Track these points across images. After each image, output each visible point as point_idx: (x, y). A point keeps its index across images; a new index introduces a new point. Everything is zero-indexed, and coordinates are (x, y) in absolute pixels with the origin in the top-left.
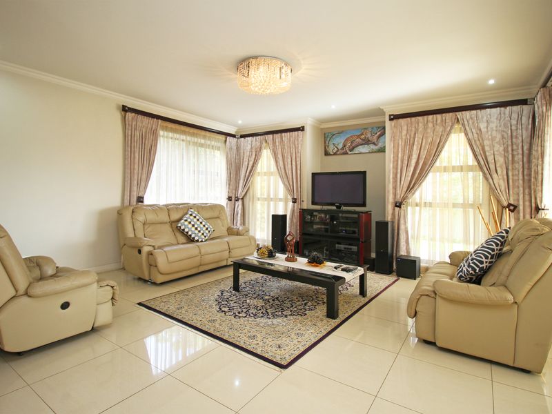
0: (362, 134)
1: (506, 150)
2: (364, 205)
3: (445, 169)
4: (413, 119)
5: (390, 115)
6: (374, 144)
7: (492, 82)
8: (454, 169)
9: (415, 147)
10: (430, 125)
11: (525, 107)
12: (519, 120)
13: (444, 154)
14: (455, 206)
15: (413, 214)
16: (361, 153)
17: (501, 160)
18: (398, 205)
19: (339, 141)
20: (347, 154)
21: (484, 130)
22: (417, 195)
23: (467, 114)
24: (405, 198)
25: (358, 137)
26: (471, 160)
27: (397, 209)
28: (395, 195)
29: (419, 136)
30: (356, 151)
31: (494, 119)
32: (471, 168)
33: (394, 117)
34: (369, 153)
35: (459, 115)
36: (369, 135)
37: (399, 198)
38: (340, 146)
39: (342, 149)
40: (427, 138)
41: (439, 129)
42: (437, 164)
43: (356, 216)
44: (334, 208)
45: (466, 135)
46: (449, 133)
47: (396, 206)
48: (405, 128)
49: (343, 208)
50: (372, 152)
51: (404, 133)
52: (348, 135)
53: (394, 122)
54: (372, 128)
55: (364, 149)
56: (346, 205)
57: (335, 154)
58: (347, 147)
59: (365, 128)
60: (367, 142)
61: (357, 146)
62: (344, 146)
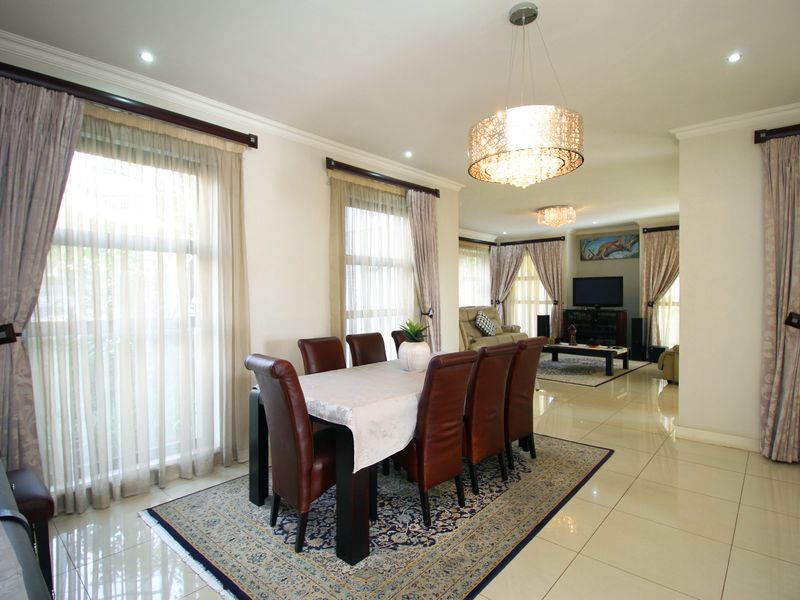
2: (621, 305)
4: (663, 232)
5: (644, 229)
9: (665, 257)
15: (663, 311)
16: (616, 259)
18: (650, 304)
19: (595, 248)
20: (602, 259)
22: (667, 296)
24: (656, 299)
25: (613, 243)
27: (649, 308)
28: (648, 296)
30: (611, 256)
33: (648, 231)
34: (623, 258)
36: (623, 243)
37: (651, 299)
38: (596, 252)
43: (614, 314)
44: (594, 308)
48: (656, 240)
49: (602, 308)
50: (627, 258)
51: (656, 244)
52: (604, 242)
53: (647, 235)
54: (626, 236)
55: (619, 255)
56: (605, 306)
57: (591, 259)
58: (602, 253)
59: (619, 236)
60: (621, 248)
61: (612, 252)
62: (600, 252)
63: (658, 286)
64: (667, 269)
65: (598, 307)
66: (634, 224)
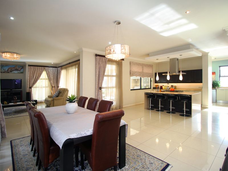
0: (15, 67)
1: (53, 76)
2: (21, 88)
3: (42, 79)
4: (35, 67)
5: (29, 65)
6: (19, 71)
7: (52, 63)
8: (43, 79)
9: (35, 74)
10: (39, 69)
11: (56, 68)
12: (55, 70)
13: (42, 76)
14: (44, 87)
15: (34, 90)
16: (15, 73)
17: (52, 78)
20: (9, 73)
21: (50, 72)
22: (35, 85)
23: (47, 68)
24: (32, 86)
25: (14, 68)
26: (47, 77)
27: (30, 89)
28: (29, 85)
29: (36, 71)
30: (13, 72)
31: (51, 70)
32: (47, 79)
34: (18, 73)
35: (45, 68)
36: (18, 68)
37: (31, 86)
38: (6, 70)
39: (7, 71)
40: (38, 72)
41: (41, 70)
42: (40, 78)
44: (10, 90)
45: (46, 72)
46: (43, 71)
47: (30, 88)
48: (32, 69)
49: (13, 90)
50: (19, 73)
51: (32, 70)
52: (10, 67)
53: (29, 67)
54: (19, 66)
55: (16, 72)
56: (13, 89)
57: (4, 72)
58: (9, 71)
59: (16, 65)
60: (17, 70)
61: (13, 71)
62: (8, 70)
63: (33, 82)
64: (35, 78)
65: (12, 90)
66: (24, 63)
